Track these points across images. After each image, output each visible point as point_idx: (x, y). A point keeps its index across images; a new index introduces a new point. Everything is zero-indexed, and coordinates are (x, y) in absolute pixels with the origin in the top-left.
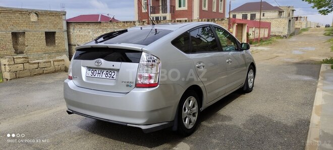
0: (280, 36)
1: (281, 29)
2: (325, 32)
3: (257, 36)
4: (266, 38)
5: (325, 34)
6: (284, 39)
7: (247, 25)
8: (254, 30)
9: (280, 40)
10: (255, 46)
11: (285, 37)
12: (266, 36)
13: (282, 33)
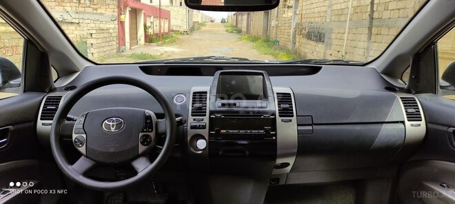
0: (178, 31)
1: (179, 23)
2: (226, 29)
3: (157, 30)
4: (166, 33)
5: (227, 31)
6: (185, 37)
7: (143, 12)
8: (152, 21)
9: (180, 37)
10: (158, 46)
11: (186, 33)
12: (166, 31)
13: (180, 27)
